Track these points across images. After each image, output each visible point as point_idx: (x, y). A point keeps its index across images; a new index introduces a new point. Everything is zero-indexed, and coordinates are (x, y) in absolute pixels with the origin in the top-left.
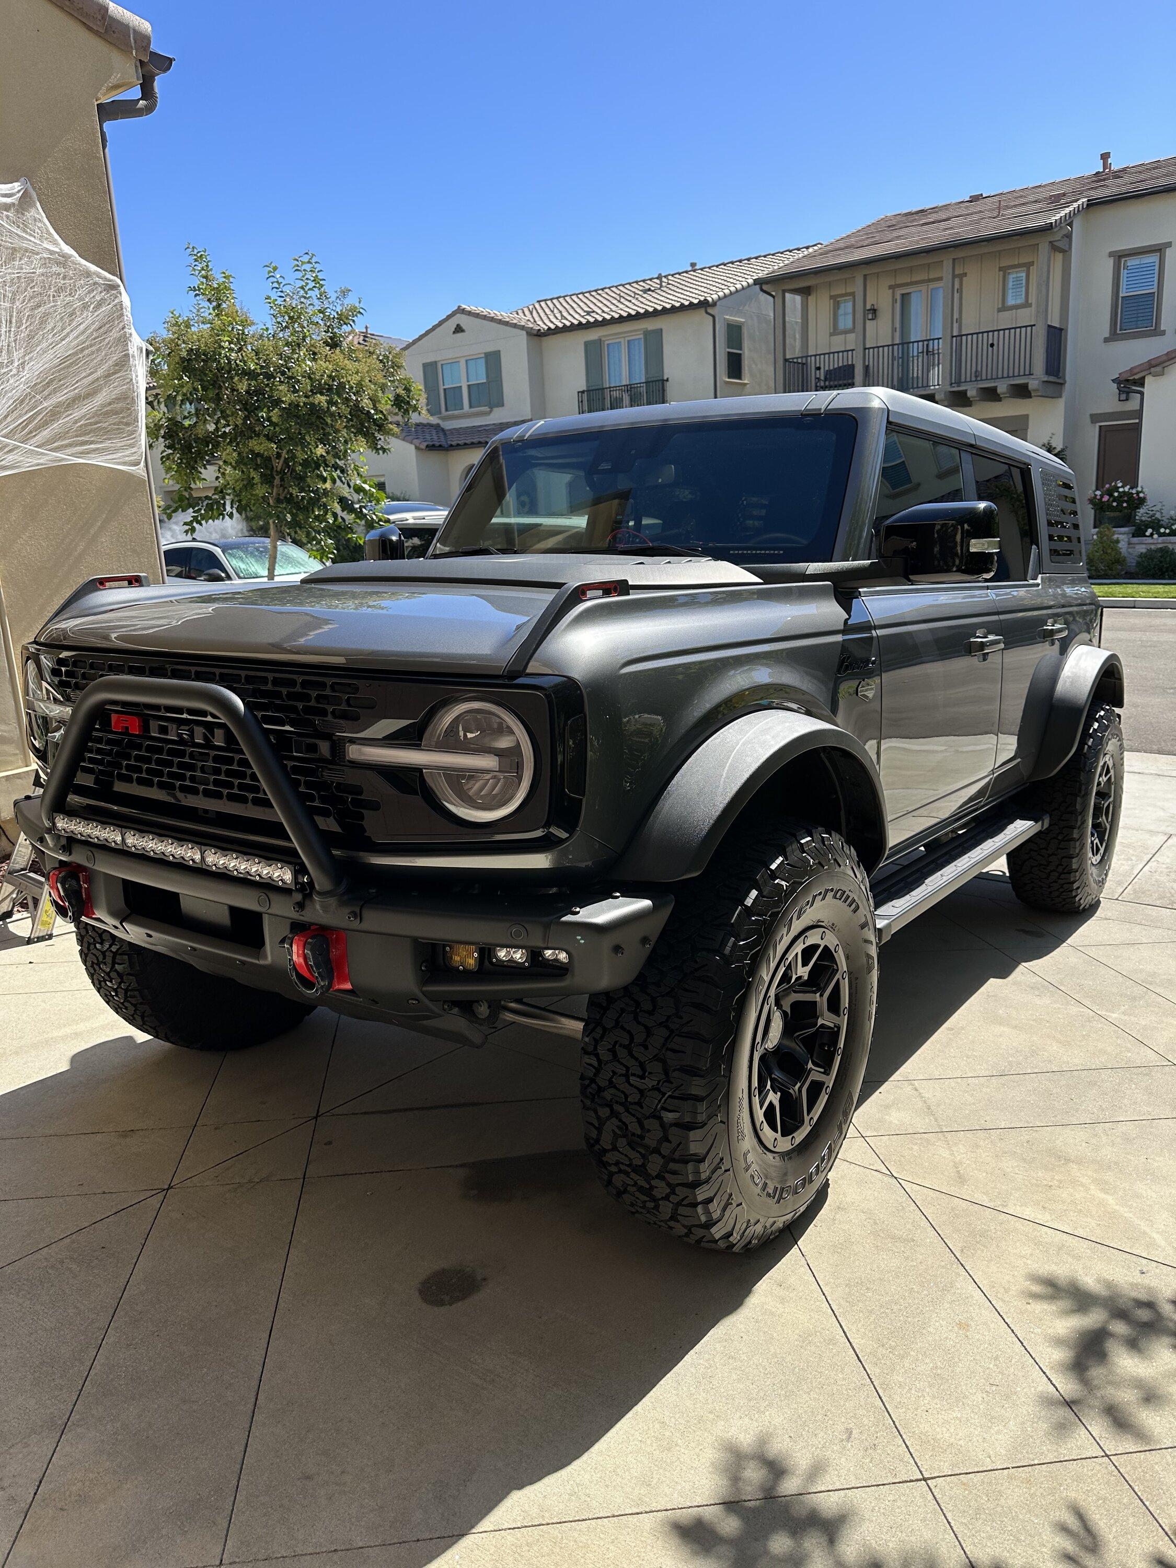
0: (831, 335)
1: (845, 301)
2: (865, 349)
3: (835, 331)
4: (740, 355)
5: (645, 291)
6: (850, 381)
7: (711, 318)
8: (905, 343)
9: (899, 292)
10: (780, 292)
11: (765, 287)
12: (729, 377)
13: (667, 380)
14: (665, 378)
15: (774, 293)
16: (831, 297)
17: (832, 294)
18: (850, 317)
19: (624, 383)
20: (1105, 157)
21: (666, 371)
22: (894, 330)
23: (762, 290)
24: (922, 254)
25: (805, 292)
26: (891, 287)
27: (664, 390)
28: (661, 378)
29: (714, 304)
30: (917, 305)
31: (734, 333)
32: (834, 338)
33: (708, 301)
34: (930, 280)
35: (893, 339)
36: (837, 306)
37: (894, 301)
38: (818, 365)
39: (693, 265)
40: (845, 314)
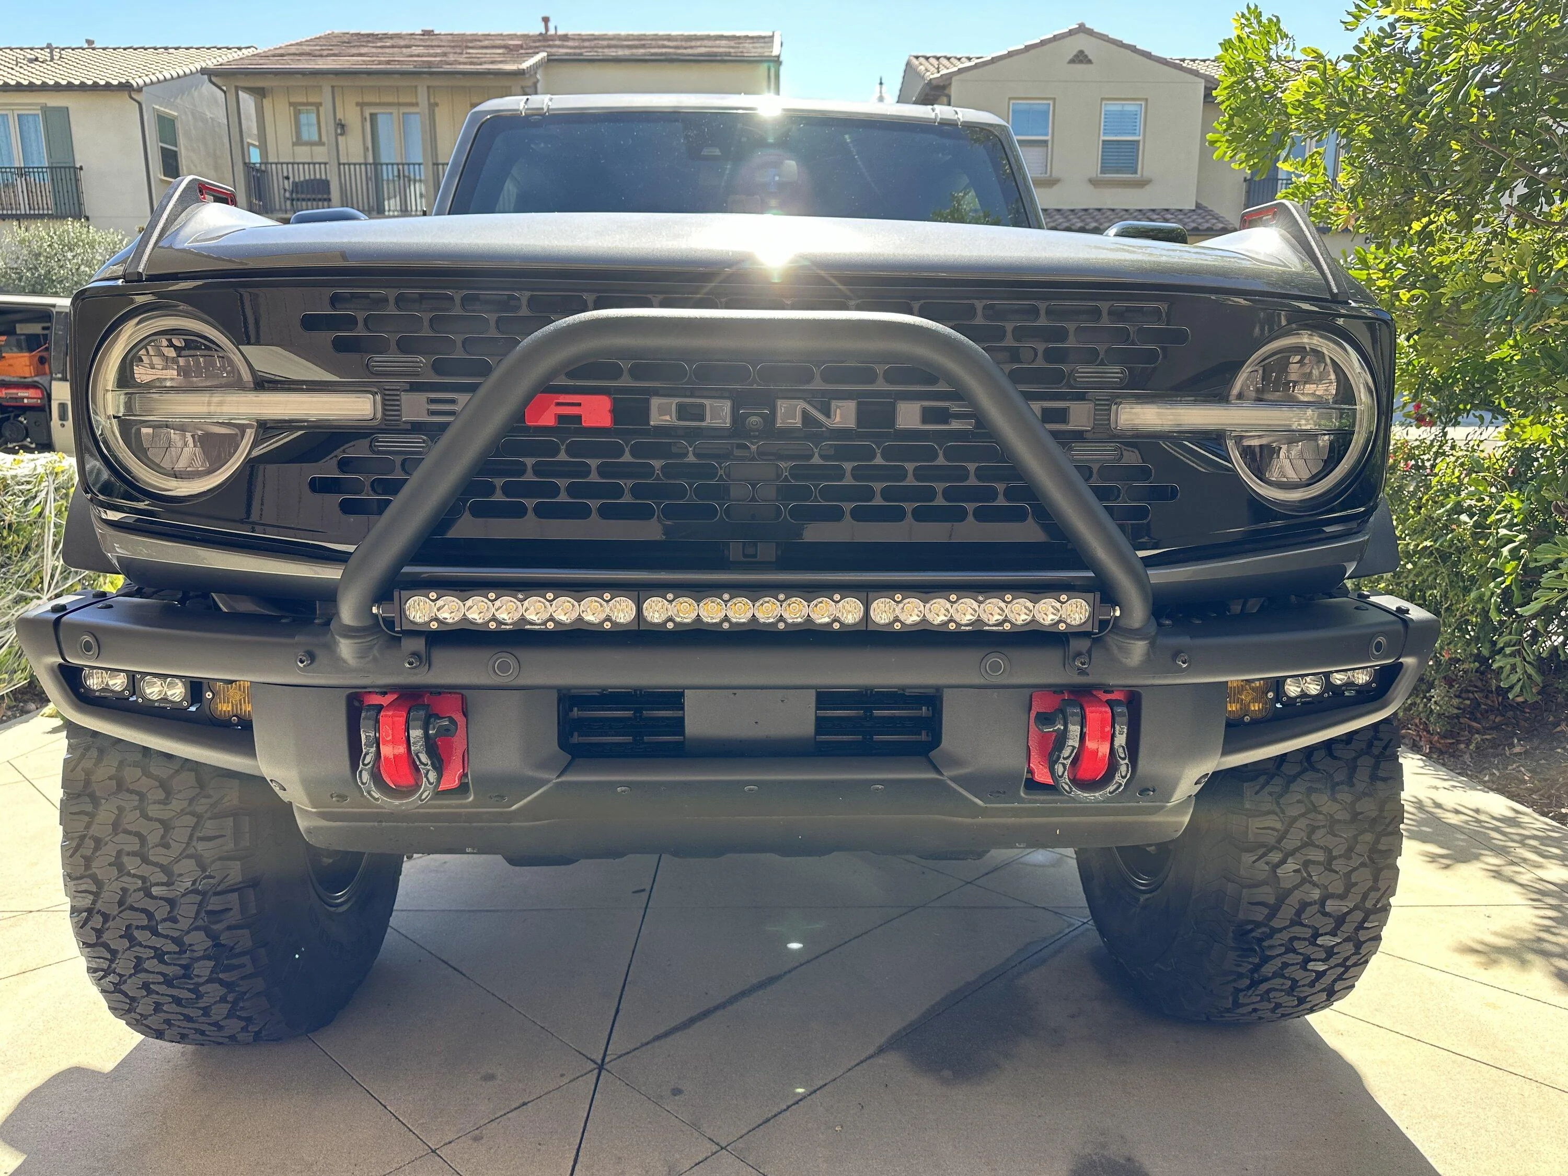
0: (294, 144)
1: (308, 112)
2: (339, 164)
3: (298, 142)
4: (176, 152)
5: (31, 61)
6: (325, 196)
7: (137, 105)
8: (377, 164)
9: (368, 112)
10: (233, 90)
11: (213, 79)
12: (165, 175)
13: (81, 168)
14: (78, 166)
15: (224, 88)
16: (291, 104)
17: (292, 100)
18: (315, 129)
19: (17, 165)
20: (546, 20)
21: (77, 157)
22: (366, 149)
23: (211, 81)
24: (396, 76)
25: (260, 93)
26: (357, 104)
27: (77, 180)
28: (72, 165)
29: (140, 89)
30: (387, 126)
31: (167, 126)
32: (297, 148)
33: (132, 85)
34: (399, 104)
35: (365, 157)
36: (297, 113)
37: (364, 119)
38: (285, 174)
39: (90, 42)
40: (309, 125)
